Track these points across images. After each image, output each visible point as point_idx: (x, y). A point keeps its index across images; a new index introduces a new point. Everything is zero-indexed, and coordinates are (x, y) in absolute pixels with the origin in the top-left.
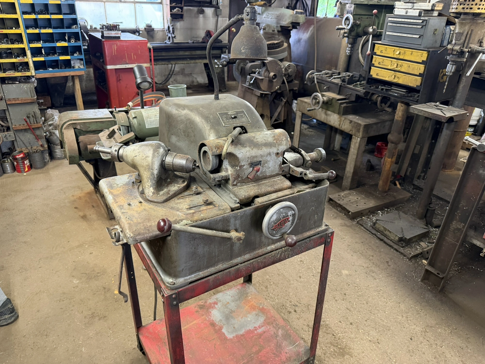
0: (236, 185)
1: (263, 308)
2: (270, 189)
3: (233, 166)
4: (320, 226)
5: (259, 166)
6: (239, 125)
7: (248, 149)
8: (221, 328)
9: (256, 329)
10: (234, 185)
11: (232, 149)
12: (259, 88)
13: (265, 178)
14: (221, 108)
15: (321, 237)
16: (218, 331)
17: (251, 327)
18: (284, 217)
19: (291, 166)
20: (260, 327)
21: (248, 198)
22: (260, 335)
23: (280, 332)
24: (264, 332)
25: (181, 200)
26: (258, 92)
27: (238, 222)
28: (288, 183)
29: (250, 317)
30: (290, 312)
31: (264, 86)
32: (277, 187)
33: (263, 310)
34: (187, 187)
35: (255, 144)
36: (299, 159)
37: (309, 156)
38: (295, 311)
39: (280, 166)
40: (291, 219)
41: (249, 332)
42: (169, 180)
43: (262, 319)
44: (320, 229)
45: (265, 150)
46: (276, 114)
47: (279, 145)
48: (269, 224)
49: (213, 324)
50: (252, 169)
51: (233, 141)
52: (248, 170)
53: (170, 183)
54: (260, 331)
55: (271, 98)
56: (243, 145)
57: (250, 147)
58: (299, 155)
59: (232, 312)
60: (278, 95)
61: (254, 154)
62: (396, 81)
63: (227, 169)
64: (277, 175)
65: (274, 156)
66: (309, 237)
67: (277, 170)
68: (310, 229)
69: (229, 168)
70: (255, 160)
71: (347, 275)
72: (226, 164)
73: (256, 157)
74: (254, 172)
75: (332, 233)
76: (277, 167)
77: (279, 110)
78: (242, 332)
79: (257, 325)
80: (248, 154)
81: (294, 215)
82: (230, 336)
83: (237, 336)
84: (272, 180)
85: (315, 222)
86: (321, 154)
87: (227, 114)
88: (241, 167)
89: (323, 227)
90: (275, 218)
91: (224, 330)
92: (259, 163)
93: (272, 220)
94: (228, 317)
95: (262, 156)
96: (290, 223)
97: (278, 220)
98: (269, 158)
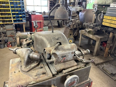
0: (56, 64)
2: (69, 66)
3: (55, 57)
4: (87, 79)
5: (65, 57)
6: (59, 42)
7: (61, 51)
10: (55, 64)
11: (55, 52)
12: (70, 27)
13: (67, 61)
14: (53, 36)
15: (88, 83)
18: (73, 81)
19: (77, 57)
21: (60, 70)
25: (34, 71)
27: (55, 82)
28: (76, 64)
32: (72, 65)
34: (38, 65)
35: (64, 50)
36: (80, 54)
37: (84, 52)
39: (73, 57)
40: (76, 81)
42: (32, 62)
44: (88, 80)
45: (68, 52)
46: (75, 34)
47: (73, 50)
48: (67, 84)
50: (62, 58)
51: (55, 49)
53: (32, 63)
55: (73, 30)
56: (59, 50)
57: (62, 50)
58: (80, 52)
60: (75, 29)
61: (63, 53)
62: (110, 26)
63: (53, 58)
64: (72, 60)
65: (71, 54)
66: (83, 84)
67: (72, 58)
68: (84, 81)
69: (54, 58)
70: (64, 55)
71: (94, 85)
72: (53, 57)
73: (64, 54)
74: (63, 60)
75: (92, 82)
76: (72, 57)
80: (61, 53)
81: (77, 80)
84: (70, 62)
85: (86, 78)
87: (55, 38)
88: (58, 58)
89: (89, 80)
90: (69, 82)
92: (65, 56)
93: (68, 83)
95: (66, 54)
96: (76, 83)
98: (69, 54)
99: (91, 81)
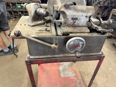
0: (64, 26)
1: (76, 71)
2: (78, 31)
3: (64, 18)
5: (76, 20)
6: (73, 1)
7: (72, 11)
8: (61, 73)
9: (71, 77)
10: (63, 26)
12: (100, 4)
13: (79, 26)
16: (59, 73)
17: (69, 76)
18: (77, 44)
19: (93, 23)
20: (72, 77)
21: (67, 33)
22: (72, 79)
23: (78, 81)
24: (73, 79)
26: (99, 5)
28: (89, 31)
29: (71, 73)
30: (86, 75)
31: (101, 4)
32: (82, 31)
33: (75, 72)
36: (98, 22)
38: (88, 75)
39: (87, 22)
40: (81, 46)
41: (69, 77)
43: (74, 75)
45: (80, 14)
47: (88, 12)
48: (69, 45)
49: (59, 70)
50: (72, 21)
51: (65, 6)
52: (71, 21)
54: (72, 78)
55: (103, 8)
56: (70, 9)
57: (73, 10)
58: (99, 20)
59: (66, 69)
60: (106, 8)
61: (74, 14)
63: (61, 19)
64: (85, 26)
65: (84, 17)
66: (92, 56)
67: (85, 24)
68: (93, 52)
70: (75, 17)
71: (110, 70)
72: (61, 16)
73: (75, 16)
75: (104, 57)
76: (85, 23)
77: (105, 13)
78: (66, 76)
79: (72, 76)
80: (71, 13)
81: (83, 45)
82: (62, 76)
83: (64, 77)
84: (82, 28)
85: (96, 50)
86: (110, 22)
88: (67, 19)
89: (100, 53)
91: (61, 74)
92: (77, 19)
94: (64, 70)
95: (78, 16)
96: (80, 47)
97: (73, 45)
98: (82, 18)
99: (103, 55)
